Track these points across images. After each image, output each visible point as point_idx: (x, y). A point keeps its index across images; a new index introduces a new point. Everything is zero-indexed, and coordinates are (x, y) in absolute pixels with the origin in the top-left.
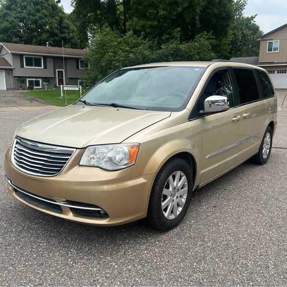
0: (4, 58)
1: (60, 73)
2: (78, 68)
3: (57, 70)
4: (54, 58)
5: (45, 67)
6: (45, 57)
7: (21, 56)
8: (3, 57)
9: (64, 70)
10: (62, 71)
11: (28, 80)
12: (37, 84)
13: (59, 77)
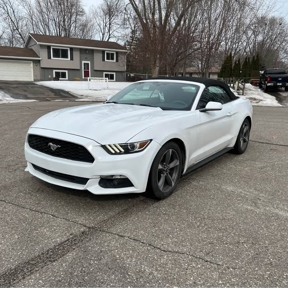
0: (32, 49)
1: (86, 65)
2: (104, 60)
3: (83, 62)
4: (81, 50)
5: (72, 59)
6: (72, 49)
7: (49, 47)
8: (30, 48)
9: (89, 62)
10: (88, 64)
11: (54, 71)
12: (64, 75)
13: (85, 69)
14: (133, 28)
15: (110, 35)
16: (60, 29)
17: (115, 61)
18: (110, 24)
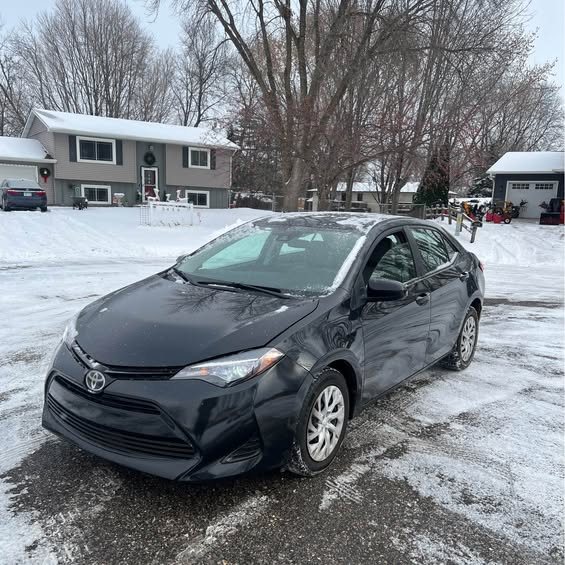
1: (150, 175)
2: (185, 165)
3: (143, 170)
4: (139, 144)
5: (120, 162)
6: (120, 142)
7: (72, 138)
9: (156, 169)
10: (154, 173)
11: (83, 186)
12: (102, 195)
13: (146, 182)
14: (248, 104)
15: (200, 115)
16: (96, 102)
17: (209, 167)
18: (201, 94)
